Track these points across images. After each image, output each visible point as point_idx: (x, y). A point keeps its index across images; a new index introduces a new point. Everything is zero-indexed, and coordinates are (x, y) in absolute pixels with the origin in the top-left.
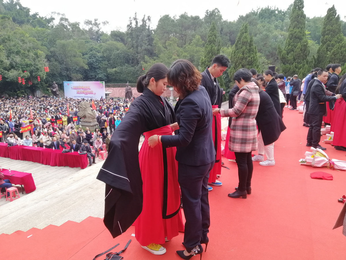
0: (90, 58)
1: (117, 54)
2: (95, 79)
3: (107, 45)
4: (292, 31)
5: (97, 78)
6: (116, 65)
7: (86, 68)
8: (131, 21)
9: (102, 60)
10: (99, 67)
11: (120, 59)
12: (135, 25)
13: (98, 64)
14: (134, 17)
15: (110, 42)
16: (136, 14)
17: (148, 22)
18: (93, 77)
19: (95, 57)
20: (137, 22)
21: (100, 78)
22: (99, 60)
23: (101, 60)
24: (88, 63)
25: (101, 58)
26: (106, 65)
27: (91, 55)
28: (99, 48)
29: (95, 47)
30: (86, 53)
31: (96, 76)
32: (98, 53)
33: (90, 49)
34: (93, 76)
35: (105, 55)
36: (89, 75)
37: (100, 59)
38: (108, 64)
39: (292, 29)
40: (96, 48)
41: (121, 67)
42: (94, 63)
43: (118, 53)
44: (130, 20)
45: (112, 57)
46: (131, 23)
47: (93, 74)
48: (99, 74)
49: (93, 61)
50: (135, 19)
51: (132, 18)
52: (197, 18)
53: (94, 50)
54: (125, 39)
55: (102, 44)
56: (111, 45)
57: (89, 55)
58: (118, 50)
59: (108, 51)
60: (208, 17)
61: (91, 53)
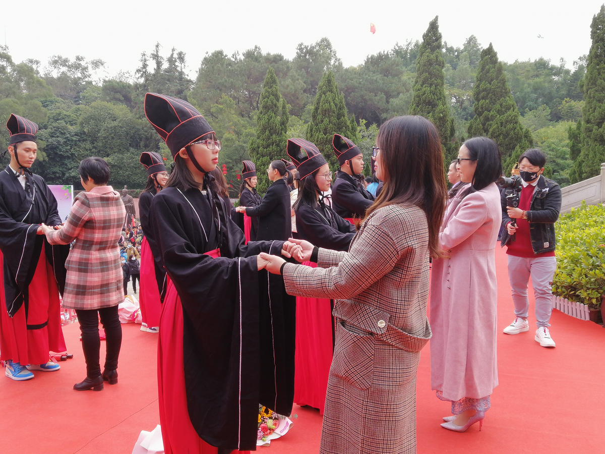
0: (53, 137)
1: (111, 127)
2: (63, 180)
3: (90, 109)
4: (419, 90)
5: (67, 179)
6: (109, 151)
7: (43, 159)
8: (145, 60)
9: (79, 141)
10: (72, 154)
11: (120, 139)
12: (155, 69)
13: (69, 147)
14: (153, 52)
15: (98, 103)
16: (157, 46)
17: (179, 65)
18: (58, 175)
19: (64, 134)
20: (159, 64)
21: (73, 177)
22: (72, 141)
23: (76, 141)
25: (76, 135)
26: (87, 150)
27: (55, 130)
28: (73, 116)
29: (65, 113)
30: (45, 125)
31: (64, 174)
32: (72, 125)
33: (54, 117)
34: (58, 173)
35: (85, 130)
36: (48, 171)
37: (74, 139)
38: (91, 148)
39: (419, 87)
40: (69, 116)
41: (121, 156)
42: (61, 147)
43: (115, 127)
44: (143, 58)
45: (102, 134)
46: (145, 66)
47: (57, 169)
48: (71, 169)
49: (58, 142)
50: (156, 57)
51: (148, 54)
52: (278, 59)
53: (63, 119)
54: (132, 97)
55: (81, 106)
56: (101, 110)
57: (49, 130)
58: (115, 120)
59: (92, 122)
60: (303, 57)
61: (54, 124)
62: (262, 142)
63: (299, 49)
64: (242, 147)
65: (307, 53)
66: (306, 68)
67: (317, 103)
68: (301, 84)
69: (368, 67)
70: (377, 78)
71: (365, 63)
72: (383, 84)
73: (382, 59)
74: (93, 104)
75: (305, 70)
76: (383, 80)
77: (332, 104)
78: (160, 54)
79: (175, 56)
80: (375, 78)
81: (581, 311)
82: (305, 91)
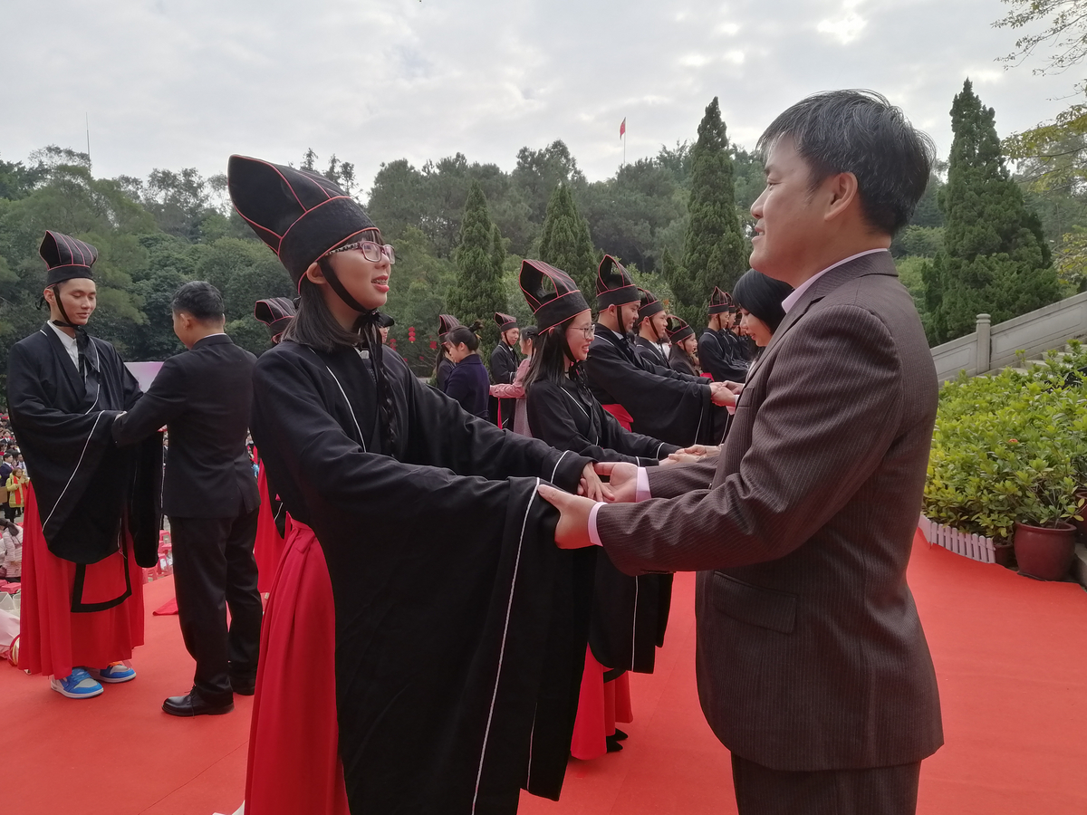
0: (158, 291)
1: (244, 275)
3: (213, 249)
4: (698, 211)
6: (242, 311)
7: (141, 322)
15: (225, 241)
17: (344, 182)
18: (165, 347)
19: (174, 286)
24: (149, 304)
27: (162, 281)
28: (188, 260)
29: (177, 256)
30: (147, 273)
31: (174, 346)
32: (186, 273)
33: (159, 261)
34: (167, 344)
36: (151, 341)
39: (698, 206)
40: (181, 260)
47: (164, 338)
49: (166, 298)
52: (491, 171)
53: (174, 264)
55: (200, 246)
56: (229, 250)
57: (153, 281)
58: (251, 265)
59: (216, 268)
60: (527, 168)
61: (160, 273)
62: (465, 292)
63: (522, 158)
64: (438, 302)
65: (534, 163)
66: (533, 186)
67: (547, 233)
68: (524, 208)
69: (622, 182)
70: (636, 199)
71: (618, 177)
72: (646, 207)
73: (643, 171)
74: (218, 242)
75: (531, 188)
76: (646, 201)
77: (569, 233)
78: (314, 167)
79: (338, 169)
80: (633, 198)
81: (982, 548)
82: (531, 218)
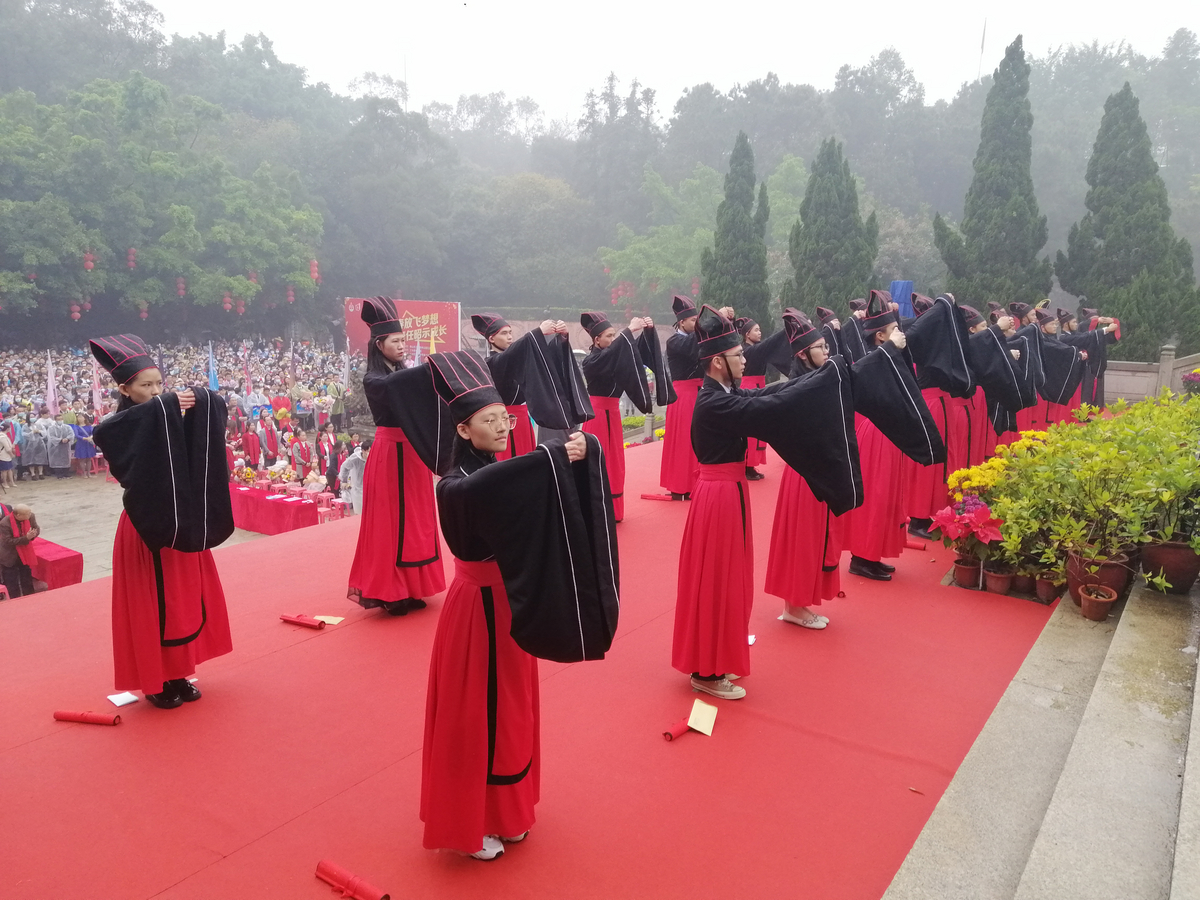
1: (540, 212)
4: (982, 170)
8: (594, 104)
11: (552, 229)
12: (607, 118)
14: (605, 90)
16: (611, 80)
17: (644, 109)
19: (473, 224)
20: (614, 108)
22: (484, 234)
26: (505, 247)
29: (477, 190)
38: (511, 244)
39: (984, 163)
41: (551, 257)
43: (545, 211)
44: (590, 101)
45: (527, 221)
46: (593, 114)
48: (482, 277)
50: (609, 97)
52: (805, 93)
62: (721, 252)
63: (841, 77)
65: (857, 83)
66: (852, 111)
69: (963, 105)
74: (517, 176)
75: (850, 113)
78: (616, 93)
79: (639, 96)
80: (971, 127)
